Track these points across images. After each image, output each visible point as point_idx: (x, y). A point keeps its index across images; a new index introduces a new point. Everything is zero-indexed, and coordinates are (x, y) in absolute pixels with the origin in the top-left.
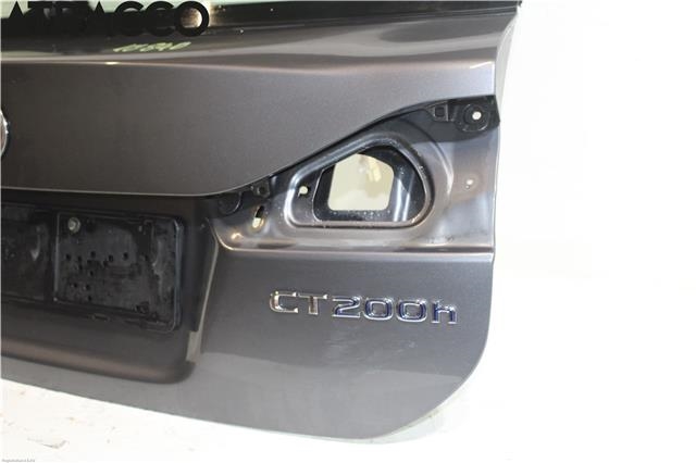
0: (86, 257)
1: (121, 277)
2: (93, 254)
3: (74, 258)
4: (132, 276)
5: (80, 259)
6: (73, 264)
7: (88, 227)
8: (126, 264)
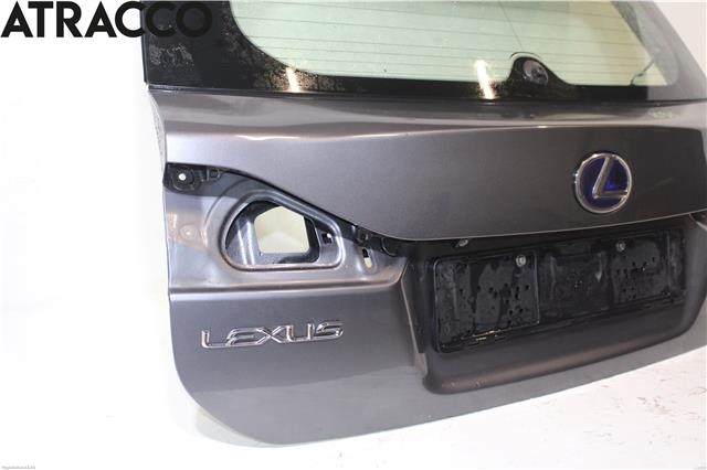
0: (630, 268)
1: (652, 274)
2: (634, 264)
3: (622, 272)
4: (659, 272)
5: (625, 271)
6: (622, 275)
7: (630, 245)
8: (655, 265)
